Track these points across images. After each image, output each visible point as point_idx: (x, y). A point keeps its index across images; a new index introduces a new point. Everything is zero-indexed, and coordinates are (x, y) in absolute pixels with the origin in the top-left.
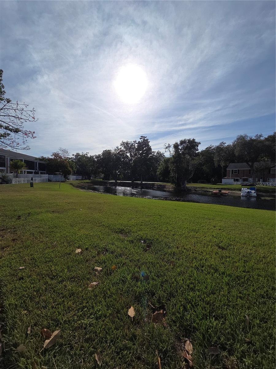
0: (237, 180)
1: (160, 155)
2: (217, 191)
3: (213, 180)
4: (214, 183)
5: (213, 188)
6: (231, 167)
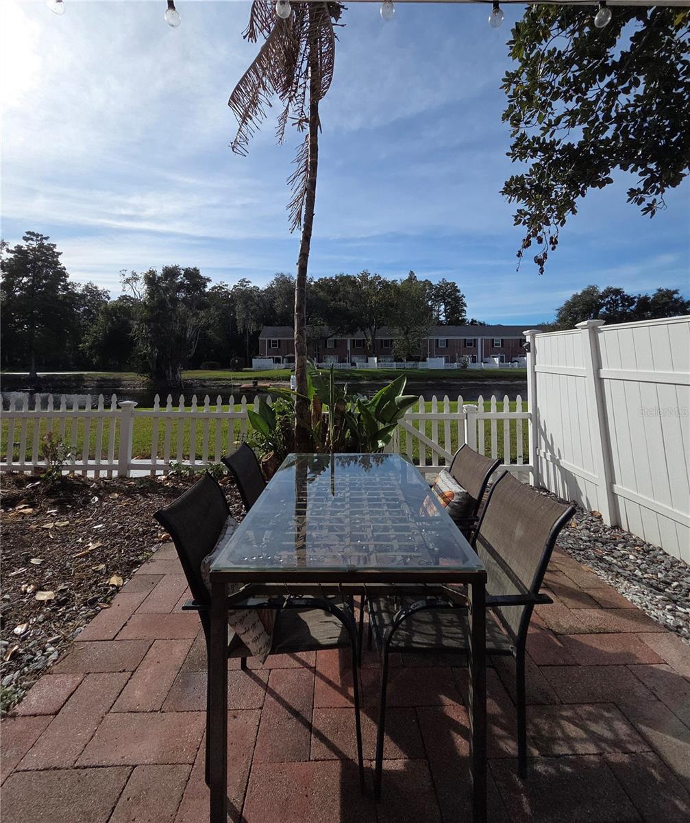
0: (277, 361)
2: (250, 384)
3: (237, 361)
4: (239, 368)
5: (239, 379)
6: (267, 335)
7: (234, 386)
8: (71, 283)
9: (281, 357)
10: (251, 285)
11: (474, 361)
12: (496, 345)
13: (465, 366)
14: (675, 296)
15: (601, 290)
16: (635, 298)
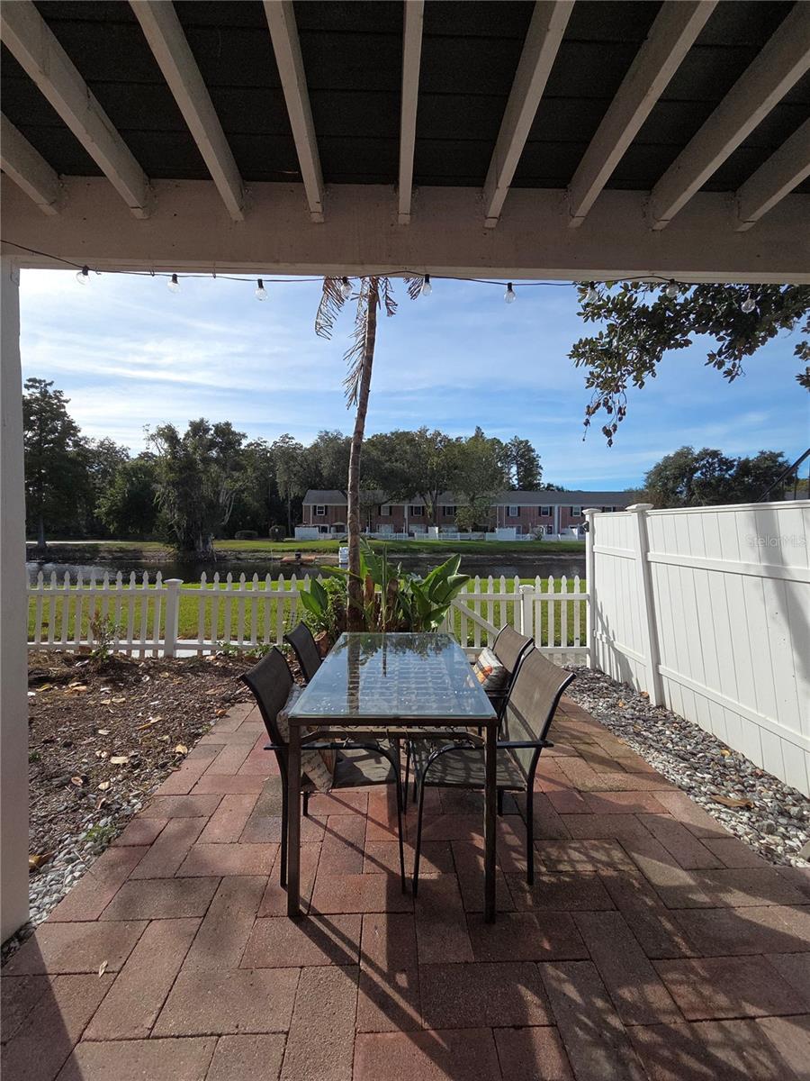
0: (324, 530)
2: (293, 557)
3: (277, 530)
4: (278, 538)
5: (279, 550)
6: (312, 500)
7: (274, 559)
8: (85, 439)
9: (328, 525)
10: (294, 442)
11: (550, 532)
12: (576, 513)
13: (539, 538)
14: (780, 459)
15: (697, 451)
16: (734, 460)
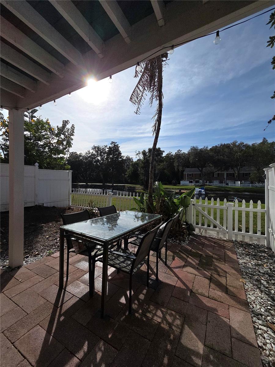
0: (191, 182)
1: (129, 159)
5: (175, 189)
6: (187, 171)
7: (172, 191)
8: (123, 156)
9: (193, 180)
10: (182, 152)
